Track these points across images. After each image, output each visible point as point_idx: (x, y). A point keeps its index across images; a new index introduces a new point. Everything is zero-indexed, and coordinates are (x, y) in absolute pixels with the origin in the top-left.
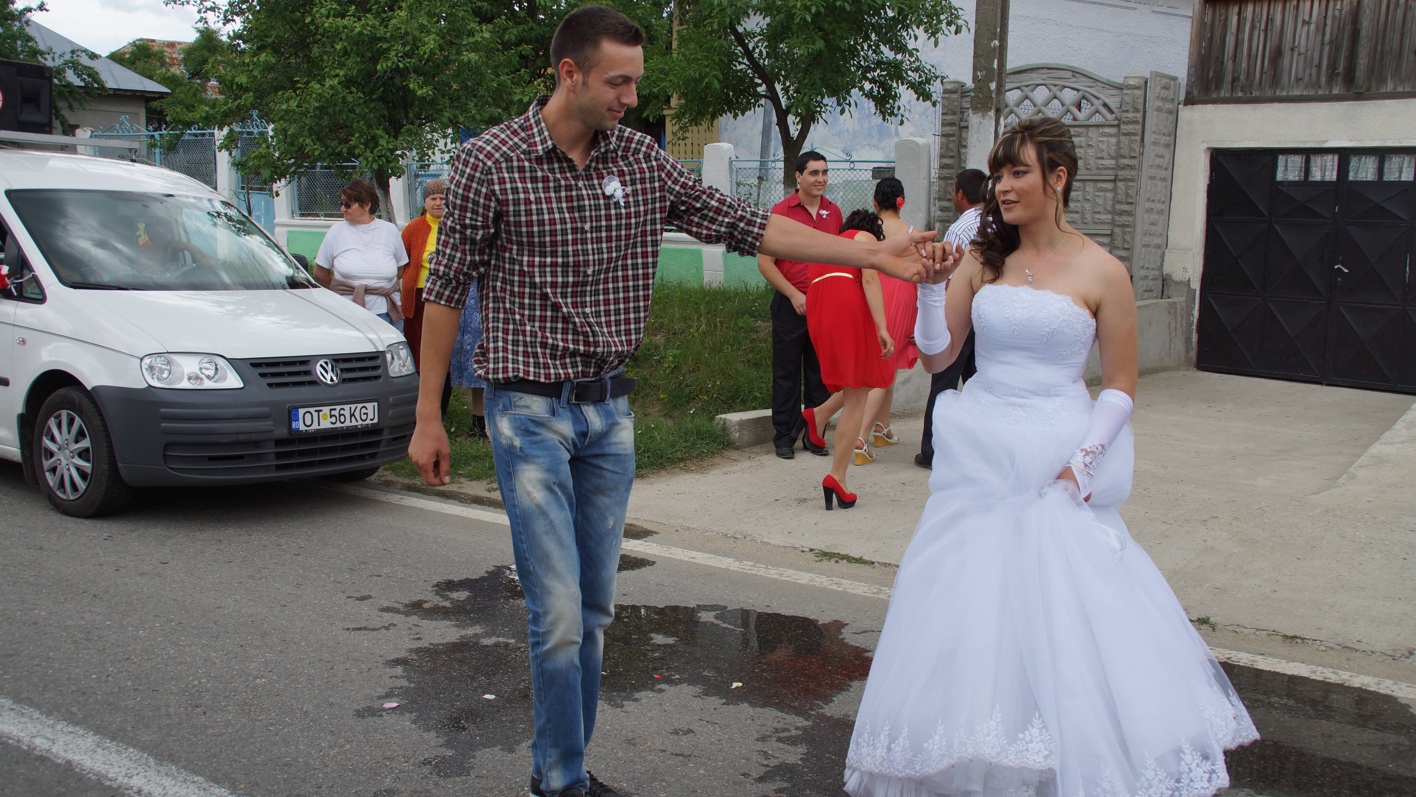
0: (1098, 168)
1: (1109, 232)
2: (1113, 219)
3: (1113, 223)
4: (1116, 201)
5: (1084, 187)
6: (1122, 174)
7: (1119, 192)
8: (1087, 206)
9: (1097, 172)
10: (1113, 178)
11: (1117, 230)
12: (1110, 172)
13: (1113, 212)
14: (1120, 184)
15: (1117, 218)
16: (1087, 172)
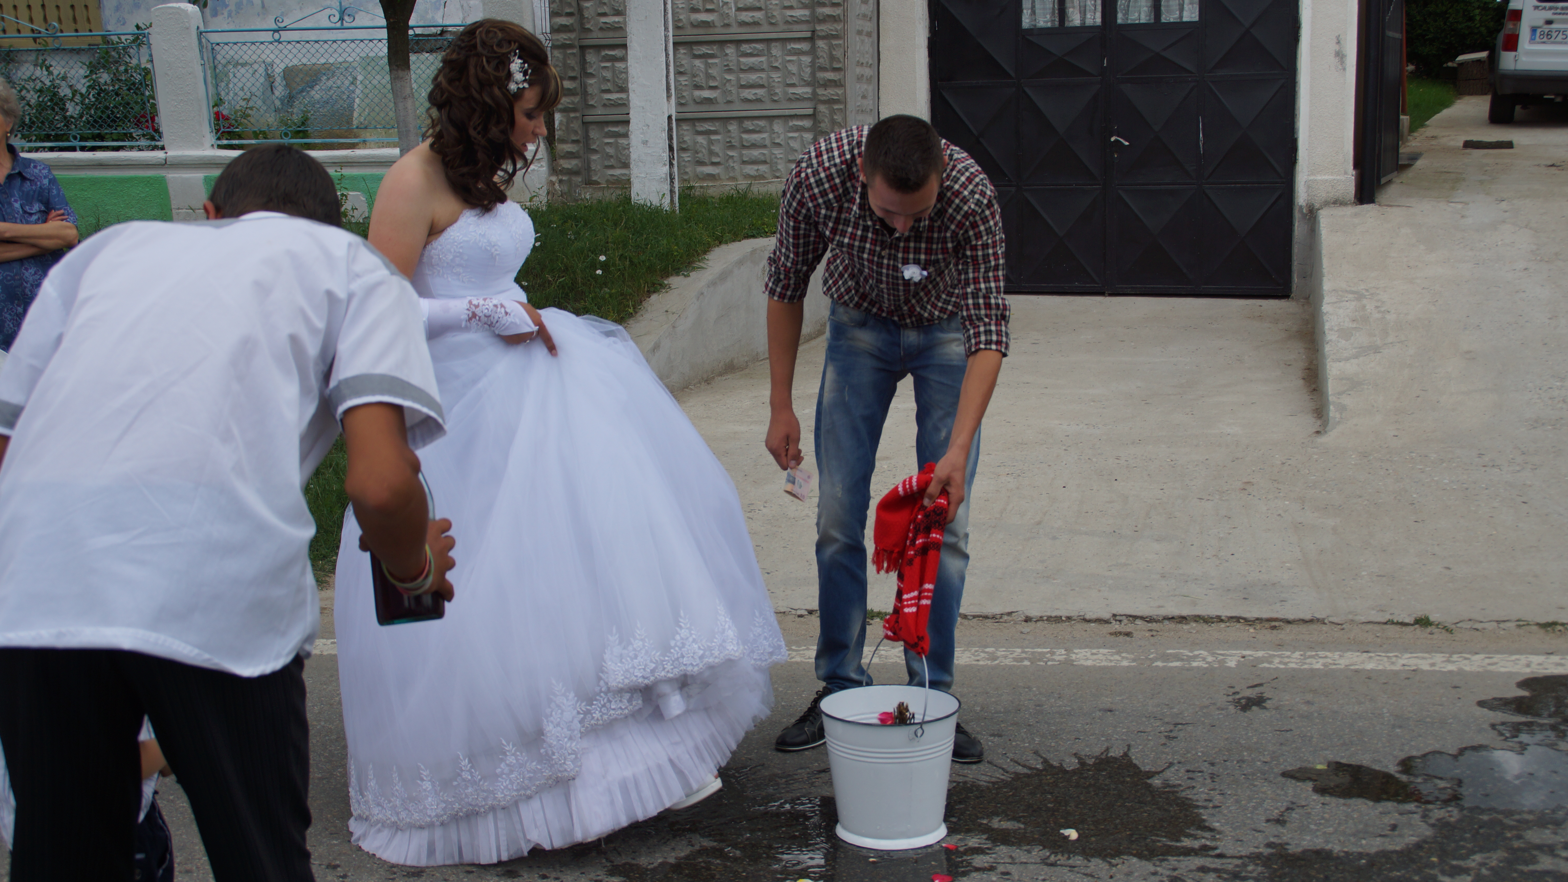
0: (787, 22)
1: (810, 111)
2: (814, 93)
3: (814, 99)
4: (816, 68)
5: (769, 50)
6: (821, 28)
7: (820, 53)
8: (775, 75)
9: (785, 27)
10: (809, 35)
11: (822, 108)
12: (804, 27)
13: (814, 83)
14: (821, 44)
15: (820, 91)
16: (772, 29)
